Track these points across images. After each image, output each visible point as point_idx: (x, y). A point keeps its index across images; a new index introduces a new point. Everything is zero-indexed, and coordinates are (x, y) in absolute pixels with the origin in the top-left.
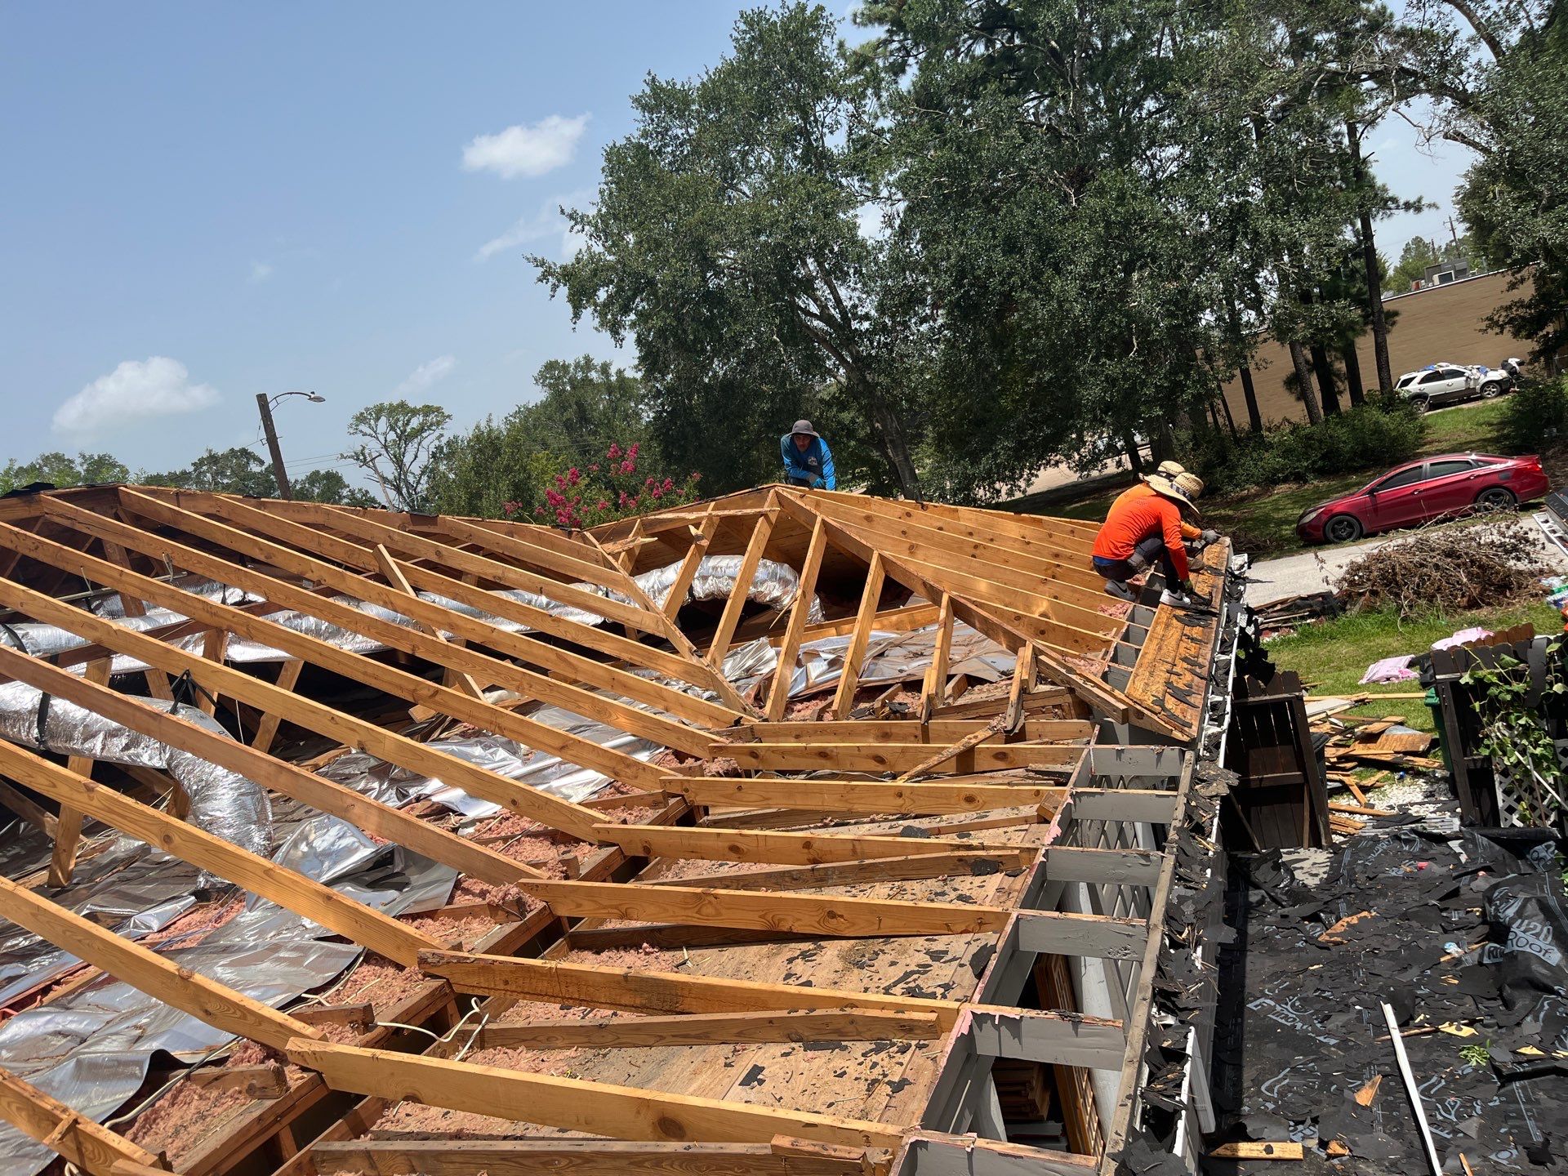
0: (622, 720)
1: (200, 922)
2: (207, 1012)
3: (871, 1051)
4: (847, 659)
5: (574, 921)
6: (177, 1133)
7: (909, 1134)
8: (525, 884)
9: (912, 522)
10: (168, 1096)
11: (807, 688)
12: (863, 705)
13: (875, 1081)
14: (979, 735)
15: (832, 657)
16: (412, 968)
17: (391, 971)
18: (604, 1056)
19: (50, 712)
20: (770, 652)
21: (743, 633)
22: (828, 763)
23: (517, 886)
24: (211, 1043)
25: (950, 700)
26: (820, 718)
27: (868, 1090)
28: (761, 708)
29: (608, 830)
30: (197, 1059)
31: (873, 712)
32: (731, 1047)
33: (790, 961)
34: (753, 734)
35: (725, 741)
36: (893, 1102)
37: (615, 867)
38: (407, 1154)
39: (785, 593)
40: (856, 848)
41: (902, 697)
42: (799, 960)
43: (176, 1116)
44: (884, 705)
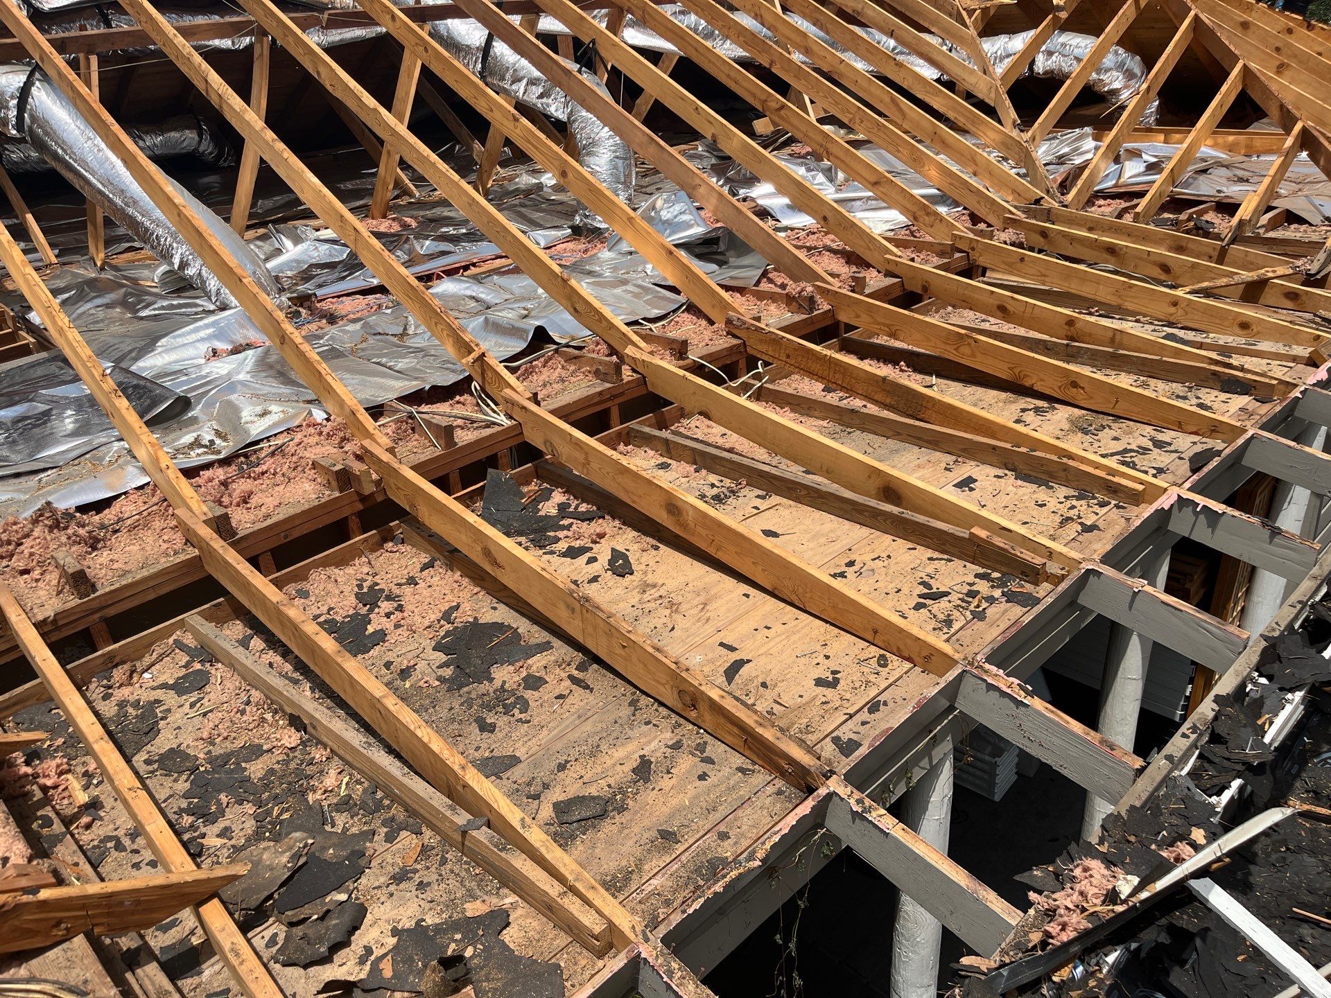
0: (933, 173)
1: (573, 250)
2: (575, 309)
3: (1073, 496)
4: (1168, 167)
5: (850, 328)
6: (544, 385)
7: (1087, 563)
8: (819, 287)
9: (1290, 40)
10: (542, 360)
11: (1115, 186)
12: (1166, 215)
13: (1068, 519)
14: (1277, 270)
15: (1154, 160)
16: (720, 325)
17: (704, 323)
18: (849, 433)
19: (492, 53)
20: (1089, 144)
21: (1068, 121)
22: (1113, 259)
23: (814, 286)
24: (573, 333)
25: (1261, 231)
26: (1120, 216)
27: (1061, 523)
28: (1063, 194)
29: (897, 263)
30: (563, 341)
31: (1176, 224)
32: (954, 458)
33: (1023, 410)
34: (1049, 215)
35: (1021, 216)
36: (1080, 538)
37: (894, 295)
38: (693, 450)
39: (1126, 87)
40: (1115, 337)
41: (1210, 216)
42: (1032, 412)
43: (545, 375)
44: (1190, 219)
